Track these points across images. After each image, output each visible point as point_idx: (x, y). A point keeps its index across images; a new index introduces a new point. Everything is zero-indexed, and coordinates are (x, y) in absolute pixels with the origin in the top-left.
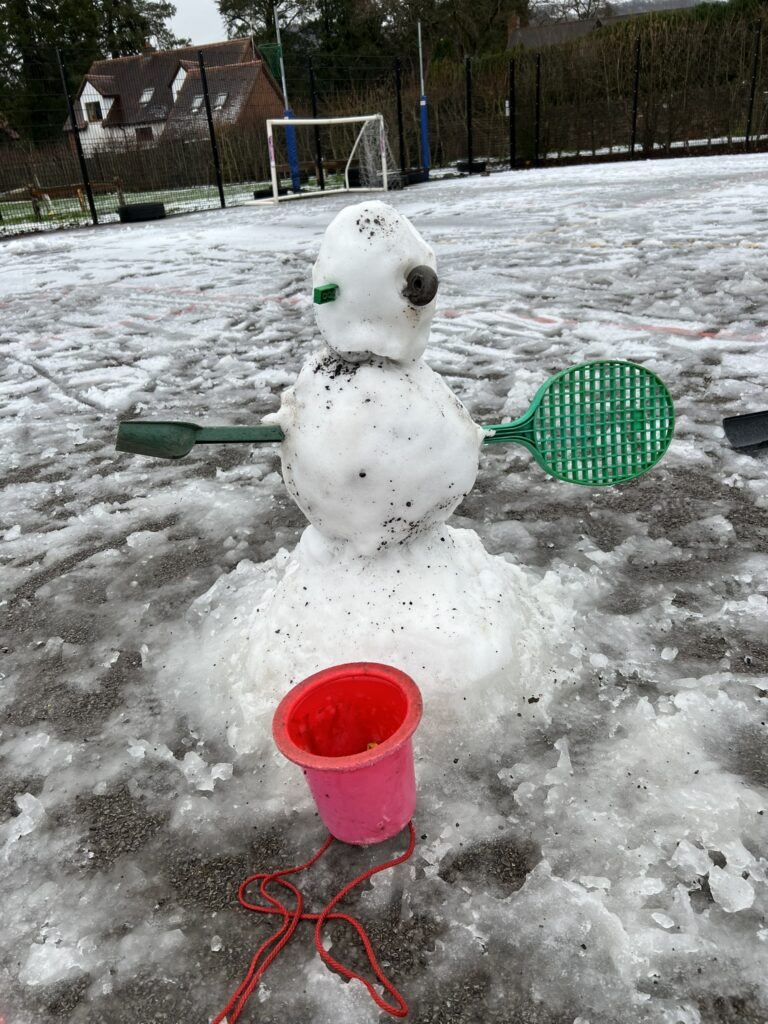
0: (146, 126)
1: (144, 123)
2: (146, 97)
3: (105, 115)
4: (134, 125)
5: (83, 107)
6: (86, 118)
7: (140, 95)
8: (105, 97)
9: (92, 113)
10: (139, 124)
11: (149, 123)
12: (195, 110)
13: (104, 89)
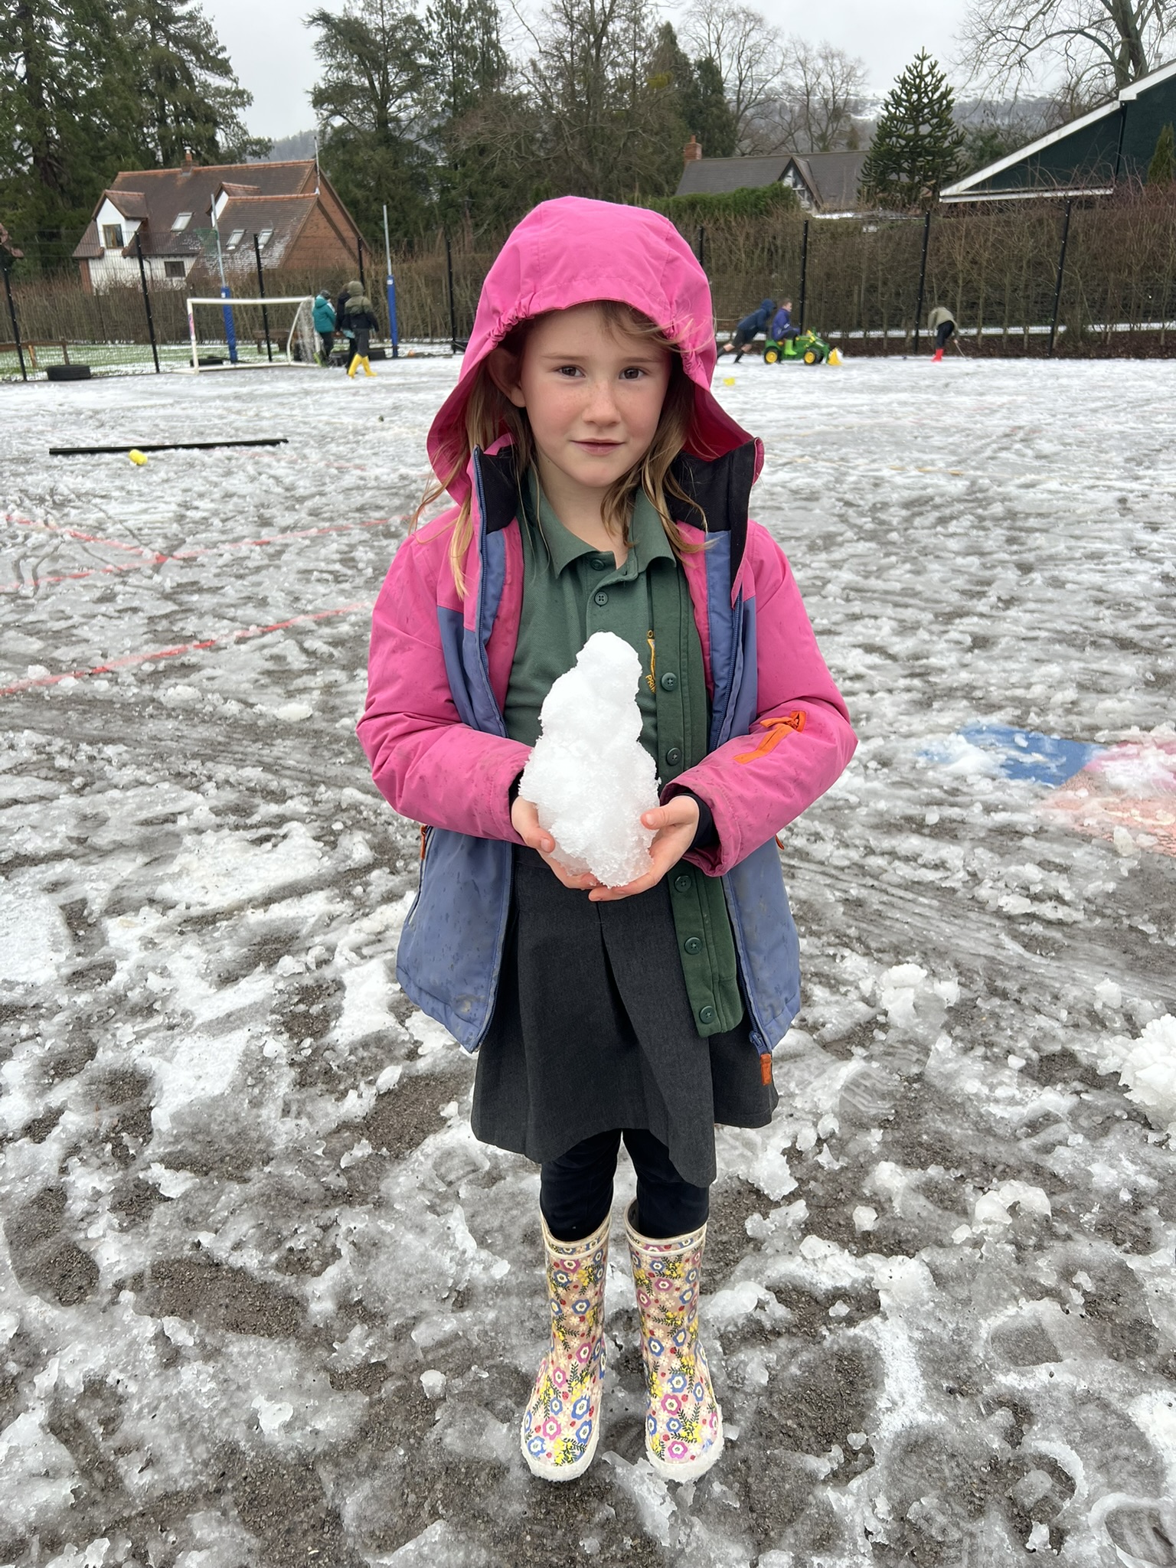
0: (178, 259)
1: (175, 256)
2: (181, 223)
3: (127, 240)
4: (162, 256)
5: (100, 229)
6: (103, 243)
7: (173, 220)
8: (127, 219)
9: (111, 236)
10: (169, 256)
11: (181, 256)
12: (231, 248)
13: (125, 207)
